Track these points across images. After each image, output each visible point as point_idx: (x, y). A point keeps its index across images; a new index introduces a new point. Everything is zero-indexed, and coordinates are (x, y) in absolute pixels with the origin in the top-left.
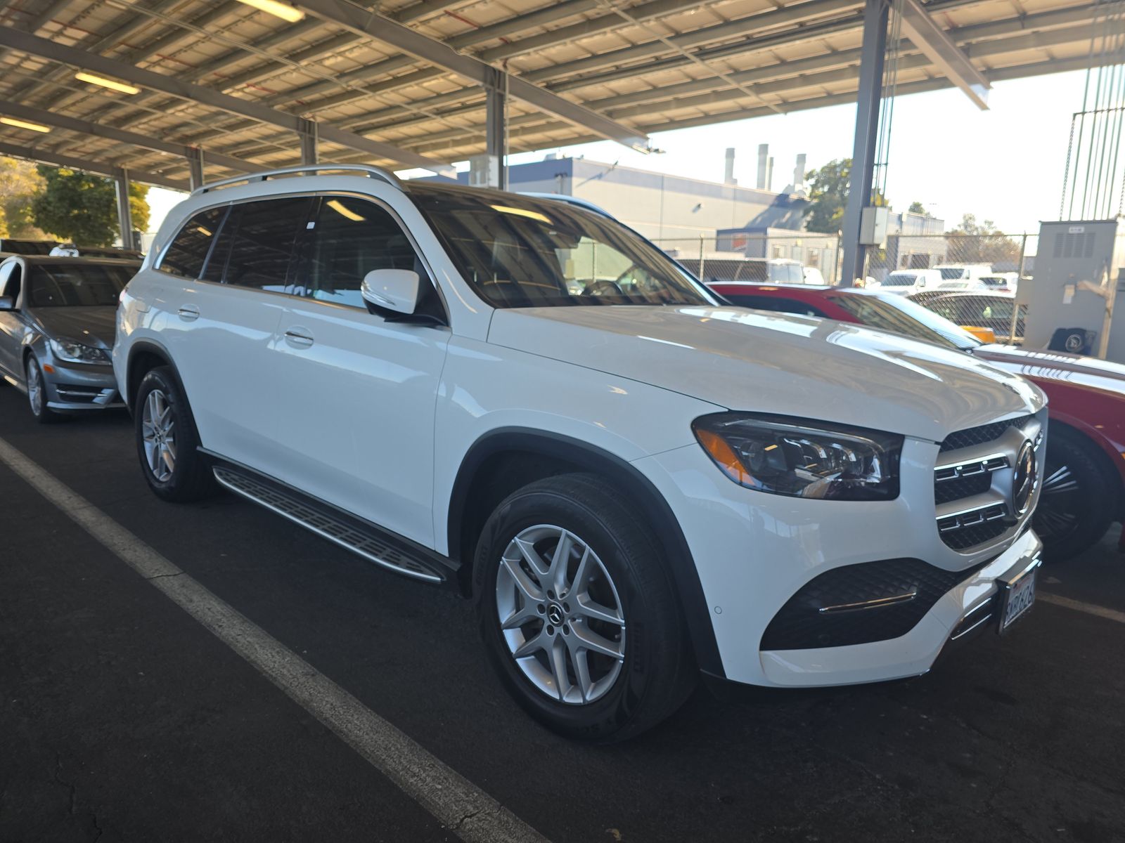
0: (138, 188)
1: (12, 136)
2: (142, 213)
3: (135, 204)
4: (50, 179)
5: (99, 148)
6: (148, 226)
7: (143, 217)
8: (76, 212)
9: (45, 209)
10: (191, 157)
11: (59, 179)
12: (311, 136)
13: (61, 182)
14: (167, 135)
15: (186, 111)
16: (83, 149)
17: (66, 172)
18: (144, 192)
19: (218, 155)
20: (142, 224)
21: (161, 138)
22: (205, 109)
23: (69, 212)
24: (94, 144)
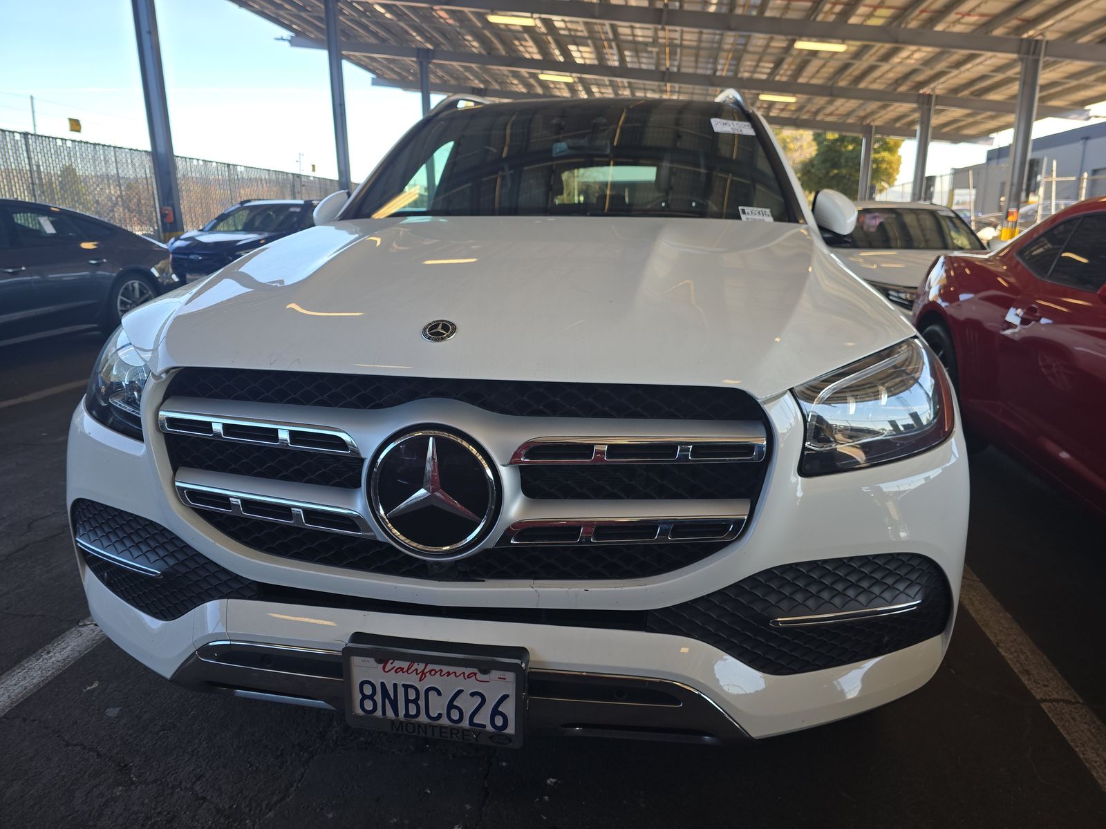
0: (892, 143)
1: (782, 110)
2: (891, 167)
3: (886, 159)
4: (819, 144)
5: (850, 109)
6: (896, 180)
7: (891, 171)
8: (836, 171)
9: (809, 171)
10: (923, 103)
11: (826, 143)
12: (1036, 57)
13: (827, 146)
14: (899, 85)
15: (912, 56)
16: (837, 112)
17: (831, 136)
18: (897, 145)
19: (952, 97)
20: (890, 178)
21: (895, 90)
22: (925, 52)
23: (828, 173)
24: (843, 105)
